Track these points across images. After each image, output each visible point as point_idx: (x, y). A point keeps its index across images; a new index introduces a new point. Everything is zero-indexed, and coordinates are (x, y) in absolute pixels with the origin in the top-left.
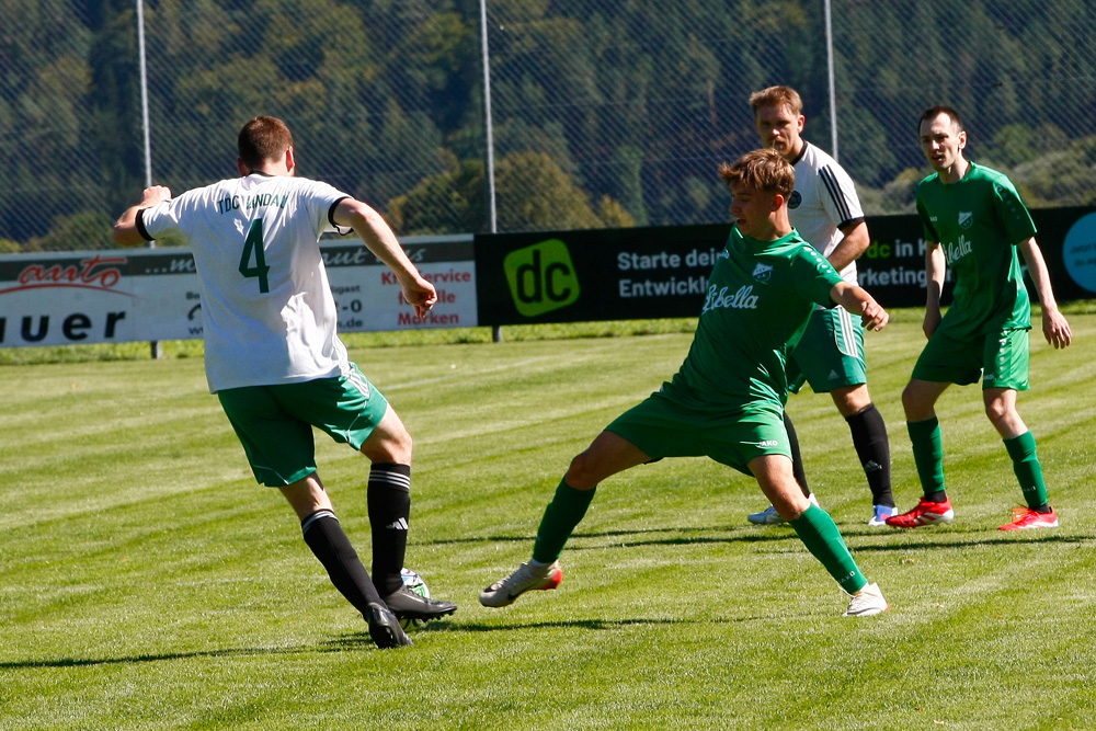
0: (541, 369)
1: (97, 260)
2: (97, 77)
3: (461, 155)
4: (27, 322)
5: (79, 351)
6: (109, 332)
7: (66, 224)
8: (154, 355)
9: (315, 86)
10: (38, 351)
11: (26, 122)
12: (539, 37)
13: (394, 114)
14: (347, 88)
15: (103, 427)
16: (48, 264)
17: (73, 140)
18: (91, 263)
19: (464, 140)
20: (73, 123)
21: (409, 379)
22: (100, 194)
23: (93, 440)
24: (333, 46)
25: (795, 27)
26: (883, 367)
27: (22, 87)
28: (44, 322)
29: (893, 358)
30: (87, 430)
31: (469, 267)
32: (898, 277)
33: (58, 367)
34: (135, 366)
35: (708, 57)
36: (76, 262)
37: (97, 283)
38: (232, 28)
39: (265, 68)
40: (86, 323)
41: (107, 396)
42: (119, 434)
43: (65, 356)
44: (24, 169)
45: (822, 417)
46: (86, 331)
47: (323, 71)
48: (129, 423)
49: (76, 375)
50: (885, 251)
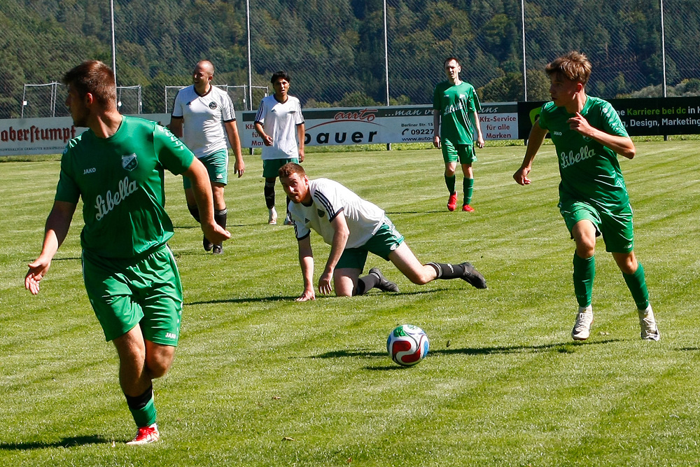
0: (545, 157)
1: (366, 110)
2: (361, 38)
3: (506, 71)
4: (337, 135)
5: (357, 147)
6: (370, 140)
7: (348, 97)
8: (388, 149)
9: (448, 42)
10: (341, 147)
11: (332, 56)
12: (539, 25)
13: (479, 53)
14: (461, 44)
15: (369, 178)
16: (346, 112)
17: (352, 63)
18: (363, 112)
19: (507, 65)
20: (352, 56)
21: (492, 160)
22: (362, 85)
23: (366, 183)
24: (456, 27)
25: (641, 22)
26: (684, 158)
27: (332, 42)
28: (344, 135)
29: (688, 154)
30: (362, 179)
31: (516, 115)
32: (689, 122)
33: (350, 153)
34: (381, 153)
35: (605, 33)
36: (357, 111)
37: (366, 120)
38: (416, 19)
39: (428, 35)
40: (361, 136)
41: (370, 165)
42: (376, 181)
43: (351, 149)
44: (332, 75)
45: (662, 178)
46: (361, 139)
47: (451, 37)
48: (380, 176)
49: (357, 156)
50: (684, 111)
